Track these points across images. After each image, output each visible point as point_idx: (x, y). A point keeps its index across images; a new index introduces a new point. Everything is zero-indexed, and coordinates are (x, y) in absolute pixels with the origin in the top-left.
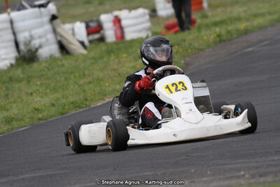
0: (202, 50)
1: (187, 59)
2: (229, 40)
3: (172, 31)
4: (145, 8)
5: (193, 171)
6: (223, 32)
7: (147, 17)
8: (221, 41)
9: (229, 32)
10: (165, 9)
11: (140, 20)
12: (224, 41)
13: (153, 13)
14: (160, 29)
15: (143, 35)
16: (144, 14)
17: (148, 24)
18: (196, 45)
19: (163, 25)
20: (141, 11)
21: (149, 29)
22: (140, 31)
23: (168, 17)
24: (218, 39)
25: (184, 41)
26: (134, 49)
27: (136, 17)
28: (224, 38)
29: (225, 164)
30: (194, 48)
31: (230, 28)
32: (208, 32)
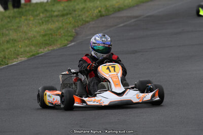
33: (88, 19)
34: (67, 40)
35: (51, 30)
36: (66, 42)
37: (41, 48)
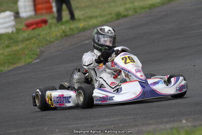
0: (52, 42)
1: (42, 48)
2: (72, 35)
3: (31, 28)
4: (11, 11)
5: (45, 129)
6: (68, 29)
7: (13, 18)
8: (66, 36)
9: (71, 29)
10: (26, 12)
11: (7, 20)
12: (68, 36)
13: (17, 15)
14: (22, 26)
15: (10, 30)
16: (10, 15)
17: (13, 23)
18: (48, 38)
19: (24, 24)
20: (8, 13)
21: (14, 26)
22: (7, 28)
23: (28, 18)
24: (64, 34)
25: (39, 35)
26: (3, 41)
27: (4, 18)
28: (68, 33)
29: (69, 124)
30: (47, 40)
31: (72, 27)
32: (56, 29)
33: (52, 40)
34: (31, 58)
35: (14, 51)
36: (30, 60)
37: (4, 67)
